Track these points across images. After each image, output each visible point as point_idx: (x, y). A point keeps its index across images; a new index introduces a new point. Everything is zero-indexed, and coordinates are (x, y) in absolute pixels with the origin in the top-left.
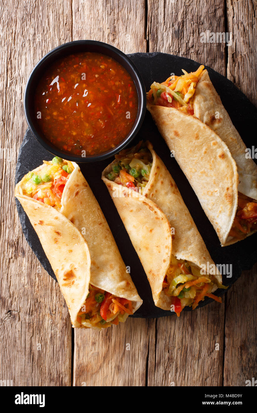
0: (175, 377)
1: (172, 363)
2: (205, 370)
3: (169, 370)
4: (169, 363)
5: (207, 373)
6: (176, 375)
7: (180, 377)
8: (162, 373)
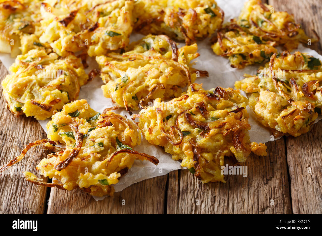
0: (212, 207)
1: (205, 191)
2: (261, 199)
3: (202, 198)
4: (202, 191)
5: (265, 202)
6: (213, 205)
7: (220, 207)
8: (190, 202)
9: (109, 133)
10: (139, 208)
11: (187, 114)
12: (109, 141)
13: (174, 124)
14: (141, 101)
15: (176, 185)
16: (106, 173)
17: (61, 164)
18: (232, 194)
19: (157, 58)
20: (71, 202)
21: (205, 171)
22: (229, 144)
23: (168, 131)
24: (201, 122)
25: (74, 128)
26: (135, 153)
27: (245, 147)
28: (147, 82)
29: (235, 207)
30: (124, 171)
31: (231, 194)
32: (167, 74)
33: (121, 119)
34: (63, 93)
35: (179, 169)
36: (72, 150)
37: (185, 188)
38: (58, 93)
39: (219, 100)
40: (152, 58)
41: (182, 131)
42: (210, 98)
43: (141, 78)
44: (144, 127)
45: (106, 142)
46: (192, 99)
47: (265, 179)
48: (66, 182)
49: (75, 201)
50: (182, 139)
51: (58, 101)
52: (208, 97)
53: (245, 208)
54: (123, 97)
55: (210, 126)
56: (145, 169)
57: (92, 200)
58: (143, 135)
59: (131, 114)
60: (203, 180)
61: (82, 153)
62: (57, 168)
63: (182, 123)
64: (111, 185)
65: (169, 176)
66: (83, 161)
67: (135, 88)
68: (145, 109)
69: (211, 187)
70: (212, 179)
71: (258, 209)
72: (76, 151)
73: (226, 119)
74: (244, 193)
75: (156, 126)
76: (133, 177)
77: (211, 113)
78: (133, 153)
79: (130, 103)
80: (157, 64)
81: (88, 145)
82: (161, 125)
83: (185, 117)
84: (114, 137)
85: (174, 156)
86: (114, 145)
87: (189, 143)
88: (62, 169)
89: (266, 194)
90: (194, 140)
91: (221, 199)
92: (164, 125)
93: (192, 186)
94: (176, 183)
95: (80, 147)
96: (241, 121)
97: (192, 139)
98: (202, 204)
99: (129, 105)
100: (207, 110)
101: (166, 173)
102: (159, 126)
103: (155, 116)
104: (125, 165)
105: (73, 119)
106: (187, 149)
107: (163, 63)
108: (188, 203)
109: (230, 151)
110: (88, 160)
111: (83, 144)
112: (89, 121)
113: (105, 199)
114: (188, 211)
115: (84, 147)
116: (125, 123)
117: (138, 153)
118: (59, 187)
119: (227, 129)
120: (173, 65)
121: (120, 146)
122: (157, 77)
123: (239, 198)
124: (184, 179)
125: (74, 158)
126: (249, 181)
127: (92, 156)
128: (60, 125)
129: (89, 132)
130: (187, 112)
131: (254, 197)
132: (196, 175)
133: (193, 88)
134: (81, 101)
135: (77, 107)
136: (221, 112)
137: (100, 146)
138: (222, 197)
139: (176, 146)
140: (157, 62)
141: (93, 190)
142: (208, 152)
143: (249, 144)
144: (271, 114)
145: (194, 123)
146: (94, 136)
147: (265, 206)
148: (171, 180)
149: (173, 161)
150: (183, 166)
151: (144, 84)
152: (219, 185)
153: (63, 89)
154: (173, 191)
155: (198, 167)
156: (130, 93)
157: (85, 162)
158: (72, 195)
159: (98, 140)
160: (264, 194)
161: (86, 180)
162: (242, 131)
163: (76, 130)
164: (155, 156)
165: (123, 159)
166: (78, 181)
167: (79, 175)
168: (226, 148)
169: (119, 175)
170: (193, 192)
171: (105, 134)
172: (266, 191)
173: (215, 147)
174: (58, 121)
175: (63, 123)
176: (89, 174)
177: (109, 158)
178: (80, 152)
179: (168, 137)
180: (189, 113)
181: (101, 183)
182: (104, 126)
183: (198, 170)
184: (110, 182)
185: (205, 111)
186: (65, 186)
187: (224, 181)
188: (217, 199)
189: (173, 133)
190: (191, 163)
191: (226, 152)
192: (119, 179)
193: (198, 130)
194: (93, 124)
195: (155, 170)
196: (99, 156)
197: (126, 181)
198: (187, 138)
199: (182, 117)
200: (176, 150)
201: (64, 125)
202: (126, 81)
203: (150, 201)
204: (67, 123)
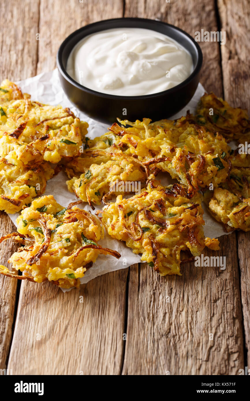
9: (75, 229)
10: (103, 299)
11: (147, 211)
12: (75, 237)
13: (135, 220)
14: (104, 197)
15: (136, 278)
16: (72, 267)
17: (32, 259)
18: (188, 286)
19: (118, 155)
20: (41, 293)
21: (163, 265)
22: (185, 239)
23: (129, 227)
24: (160, 218)
25: (42, 224)
26: (99, 248)
27: (200, 242)
28: (109, 178)
29: (190, 298)
30: (89, 265)
31: (186, 286)
32: (127, 171)
33: (86, 214)
34: (31, 188)
35: (139, 262)
36: (41, 245)
37: (144, 281)
38: (26, 188)
39: (176, 196)
40: (114, 155)
41: (142, 227)
42: (168, 195)
43: (103, 175)
44: (107, 222)
45: (72, 238)
46: (151, 196)
47: (217, 272)
48: (36, 276)
49: (44, 292)
50: (142, 235)
51: (27, 196)
52: (166, 193)
53: (199, 299)
54: (86, 193)
55: (168, 222)
56: (108, 262)
57: (60, 291)
58: (106, 229)
59: (94, 209)
60: (161, 273)
61: (51, 248)
62: (29, 263)
63: (142, 219)
64: (77, 278)
65: (130, 269)
66: (52, 256)
67: (98, 184)
68: (108, 205)
69: (168, 279)
70: (169, 272)
71: (211, 300)
72: (45, 246)
73: (183, 215)
74: (198, 285)
75: (118, 222)
76: (97, 269)
77: (169, 209)
78: (97, 248)
79: (93, 199)
80: (119, 161)
81: (56, 241)
82: (122, 222)
83: (145, 214)
84: (79, 232)
85: (135, 250)
86: (79, 240)
87: (148, 239)
88: (33, 264)
89: (218, 286)
90: (153, 236)
91: (177, 291)
92: (126, 221)
93: (151, 278)
94: (136, 276)
95: (49, 242)
96: (196, 217)
97: (151, 235)
98: (160, 295)
99: (92, 201)
100: (165, 206)
101: (127, 267)
102: (121, 222)
103: (117, 213)
104: (90, 260)
105: (41, 214)
106: (146, 245)
107: (124, 160)
108: (147, 294)
109: (186, 246)
110: (56, 255)
111: (51, 239)
112: (55, 216)
113: (71, 290)
114: (147, 302)
115: (52, 243)
116: (89, 219)
117: (102, 249)
118: (30, 279)
119: (184, 226)
120: (133, 162)
121: (85, 241)
122: (118, 174)
123: (194, 290)
124: (144, 272)
125: (44, 253)
126: (203, 274)
127: (60, 251)
128: (29, 220)
129: (57, 227)
130: (147, 209)
131: (207, 289)
132: (154, 269)
133: (152, 184)
134: (49, 196)
135: (44, 203)
136: (178, 209)
137: (67, 242)
138: (178, 289)
139: (136, 242)
140: (119, 158)
141: (61, 283)
142: (166, 247)
143: (203, 239)
144: (224, 210)
145: (153, 219)
146: (61, 232)
147: (217, 298)
148: (132, 273)
149: (133, 254)
150: (143, 260)
151: (106, 180)
152: (175, 278)
153: (31, 184)
154: (134, 284)
155: (157, 261)
156: (93, 189)
157: (53, 256)
158: (42, 287)
159: (65, 236)
160: (216, 287)
161: (55, 274)
162: (196, 226)
163: (45, 226)
164: (117, 251)
165: (88, 254)
166: (47, 274)
167: (49, 269)
168: (182, 243)
169: (85, 269)
170: (152, 284)
171: (72, 230)
172: (218, 283)
173: (172, 242)
174: (28, 217)
175: (32, 219)
176: (57, 269)
177: (75, 254)
178: (48, 247)
179: (129, 233)
180: (149, 210)
181: (68, 276)
182: (70, 222)
183: (156, 263)
184: (77, 276)
185: (163, 208)
186: (35, 279)
187: (180, 274)
188: (174, 291)
189: (133, 229)
190: (150, 258)
191: (182, 247)
192: (84, 273)
193: (157, 227)
194: (60, 219)
195: (117, 263)
196: (66, 251)
197: (90, 273)
198: (147, 234)
199: (142, 213)
200: (137, 245)
201: (33, 220)
202: (89, 178)
203: (113, 293)
204: (35, 218)
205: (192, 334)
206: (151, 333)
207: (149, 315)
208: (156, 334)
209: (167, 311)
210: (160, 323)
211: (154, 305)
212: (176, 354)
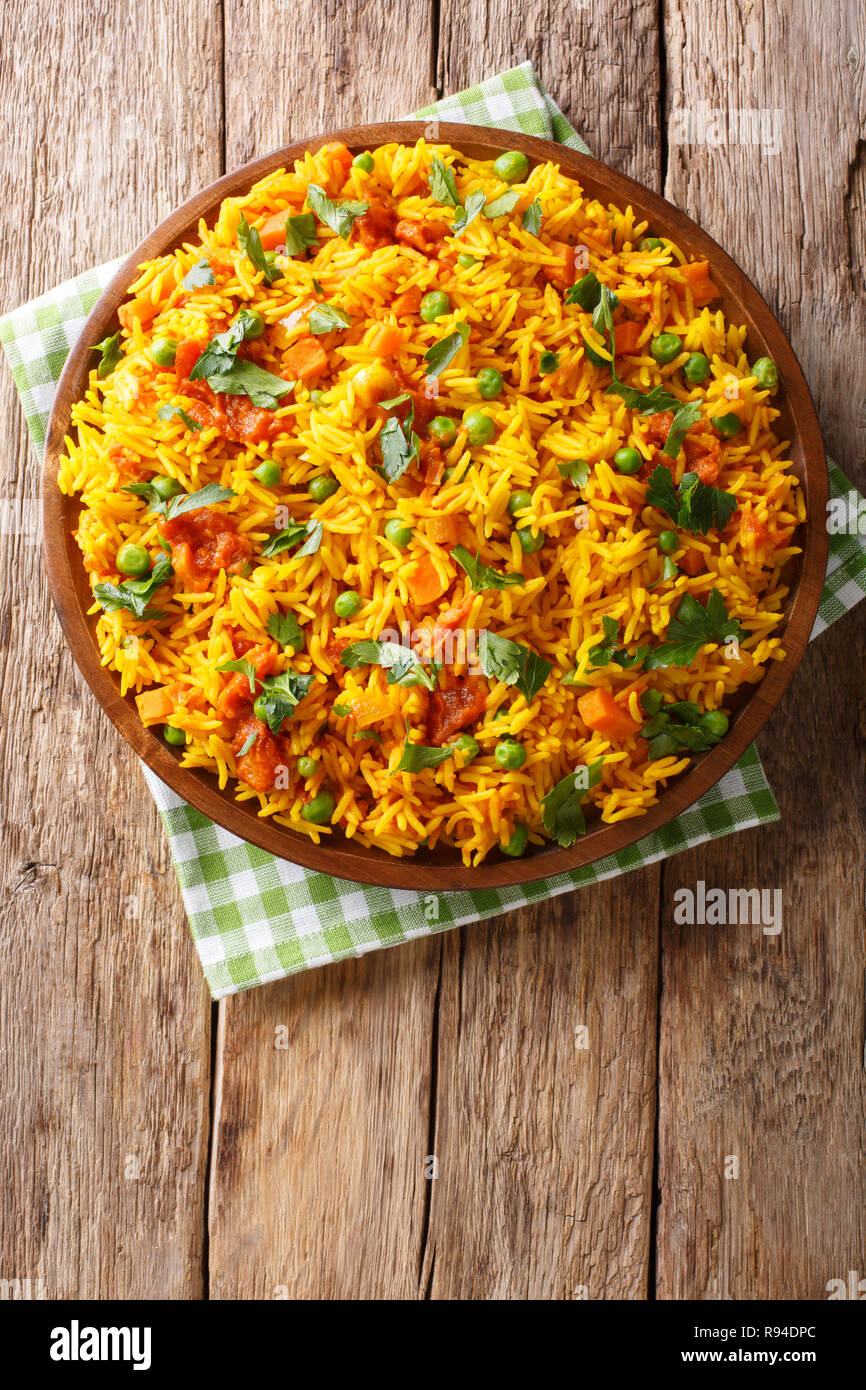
205: (559, 1150)
206: (481, 1152)
207: (477, 1102)
208: (490, 1152)
209: (513, 1090)
210: (499, 1121)
211: (488, 1074)
212: (527, 1201)
